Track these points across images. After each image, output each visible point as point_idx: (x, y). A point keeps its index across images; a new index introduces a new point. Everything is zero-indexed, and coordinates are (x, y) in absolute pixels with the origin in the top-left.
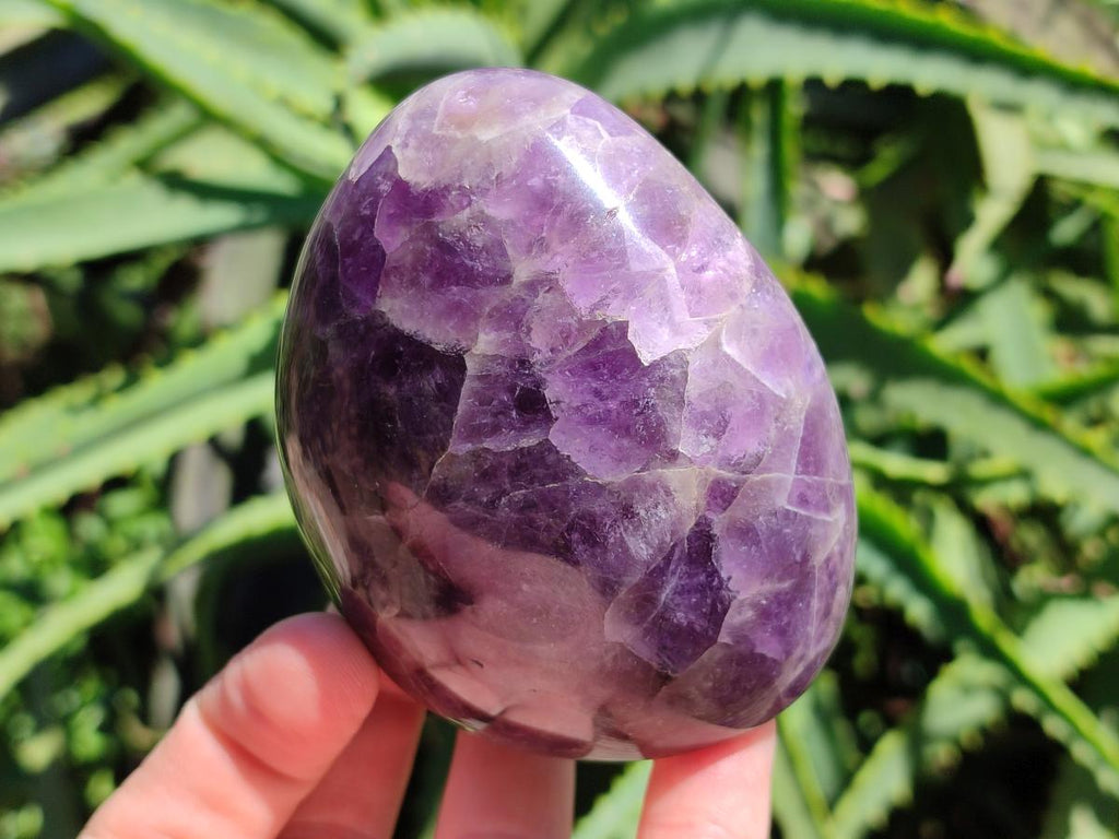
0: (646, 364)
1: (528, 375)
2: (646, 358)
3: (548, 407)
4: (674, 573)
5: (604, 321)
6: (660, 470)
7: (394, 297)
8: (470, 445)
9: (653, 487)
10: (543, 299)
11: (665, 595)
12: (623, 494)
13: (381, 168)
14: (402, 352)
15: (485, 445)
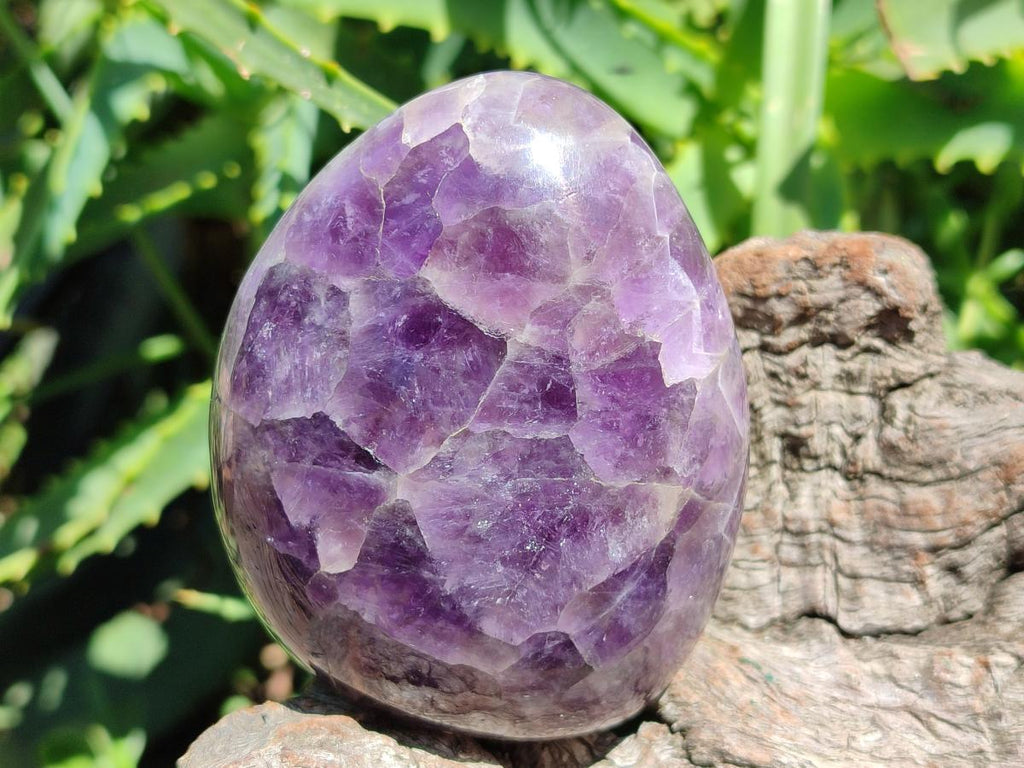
0: (668, 386)
1: (563, 373)
2: (669, 380)
3: (575, 406)
4: (635, 579)
5: (643, 338)
6: (655, 484)
7: (444, 269)
8: (488, 425)
9: (646, 498)
10: (593, 306)
11: (620, 597)
12: (619, 500)
13: (447, 142)
14: (440, 323)
15: (505, 429)
